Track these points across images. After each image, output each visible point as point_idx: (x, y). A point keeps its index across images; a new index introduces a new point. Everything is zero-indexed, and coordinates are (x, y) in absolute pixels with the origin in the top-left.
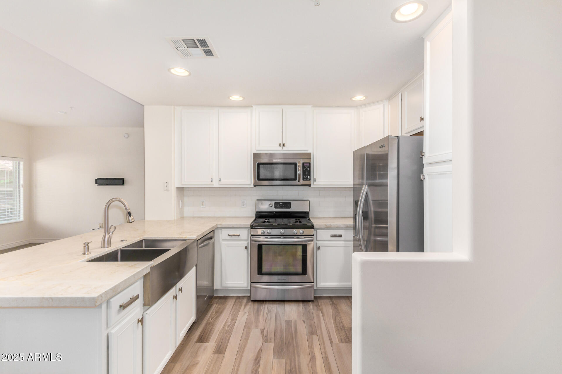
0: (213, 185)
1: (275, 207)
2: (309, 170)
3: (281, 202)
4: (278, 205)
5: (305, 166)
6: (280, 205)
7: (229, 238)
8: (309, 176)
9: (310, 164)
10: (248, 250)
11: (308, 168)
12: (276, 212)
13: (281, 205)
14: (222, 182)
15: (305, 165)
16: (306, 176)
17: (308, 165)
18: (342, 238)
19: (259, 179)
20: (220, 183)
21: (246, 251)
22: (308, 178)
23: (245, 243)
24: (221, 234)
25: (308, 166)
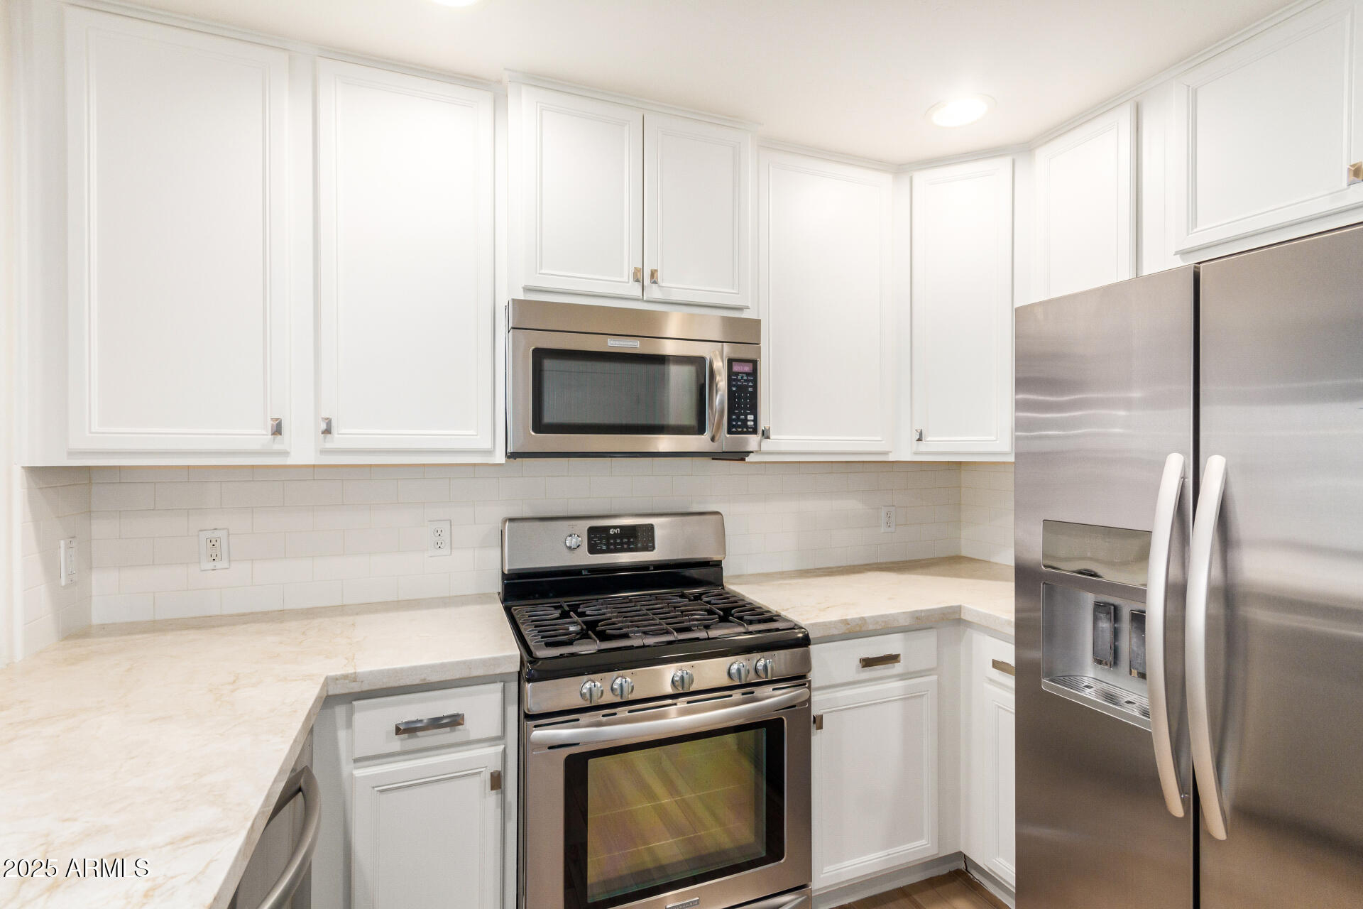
0: (285, 453)
1: (593, 549)
2: (750, 389)
3: (615, 527)
4: (601, 539)
5: (737, 374)
6: (609, 537)
7: (396, 744)
8: (751, 417)
9: (754, 363)
10: (504, 794)
11: (748, 381)
12: (594, 570)
13: (615, 536)
14: (336, 440)
15: (736, 368)
16: (742, 417)
17: (747, 368)
18: (897, 668)
19: (540, 426)
20: (328, 445)
21: (493, 798)
22: (749, 423)
23: (488, 758)
24: (349, 724)
25: (748, 374)
